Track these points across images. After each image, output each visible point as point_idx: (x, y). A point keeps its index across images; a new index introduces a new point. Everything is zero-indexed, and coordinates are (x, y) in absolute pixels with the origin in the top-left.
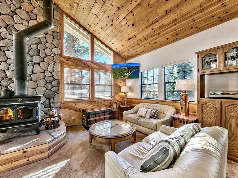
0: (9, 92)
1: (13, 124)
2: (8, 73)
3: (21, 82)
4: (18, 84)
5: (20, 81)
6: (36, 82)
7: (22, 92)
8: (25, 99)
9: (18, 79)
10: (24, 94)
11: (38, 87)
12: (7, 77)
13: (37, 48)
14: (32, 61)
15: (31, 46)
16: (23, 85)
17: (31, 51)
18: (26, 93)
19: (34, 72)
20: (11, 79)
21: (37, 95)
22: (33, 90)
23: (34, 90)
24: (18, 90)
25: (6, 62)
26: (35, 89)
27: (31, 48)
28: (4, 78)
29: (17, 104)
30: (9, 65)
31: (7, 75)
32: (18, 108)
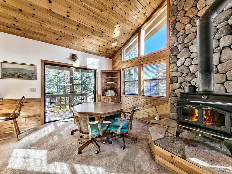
0: (192, 88)
1: (197, 126)
2: (192, 67)
3: (206, 75)
4: (202, 78)
5: (204, 75)
6: (225, 74)
7: (207, 88)
8: (211, 97)
9: (202, 72)
10: (210, 90)
11: (227, 80)
12: (190, 73)
13: (228, 24)
14: (219, 46)
15: (218, 27)
16: (209, 79)
17: (217, 33)
18: (212, 90)
19: (221, 61)
20: (194, 74)
21: (226, 92)
22: (219, 85)
23: (221, 85)
24: (203, 85)
25: (190, 57)
26: (223, 84)
27: (218, 29)
28: (187, 74)
29: (202, 104)
30: (193, 59)
31: (190, 70)
32: (204, 109)
